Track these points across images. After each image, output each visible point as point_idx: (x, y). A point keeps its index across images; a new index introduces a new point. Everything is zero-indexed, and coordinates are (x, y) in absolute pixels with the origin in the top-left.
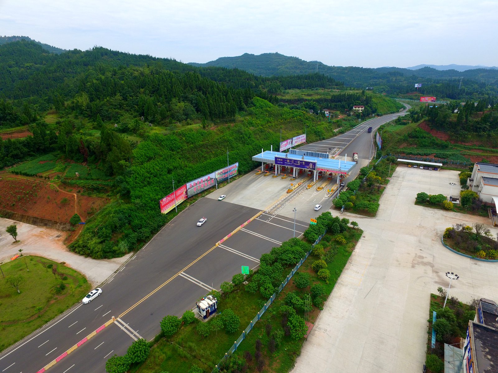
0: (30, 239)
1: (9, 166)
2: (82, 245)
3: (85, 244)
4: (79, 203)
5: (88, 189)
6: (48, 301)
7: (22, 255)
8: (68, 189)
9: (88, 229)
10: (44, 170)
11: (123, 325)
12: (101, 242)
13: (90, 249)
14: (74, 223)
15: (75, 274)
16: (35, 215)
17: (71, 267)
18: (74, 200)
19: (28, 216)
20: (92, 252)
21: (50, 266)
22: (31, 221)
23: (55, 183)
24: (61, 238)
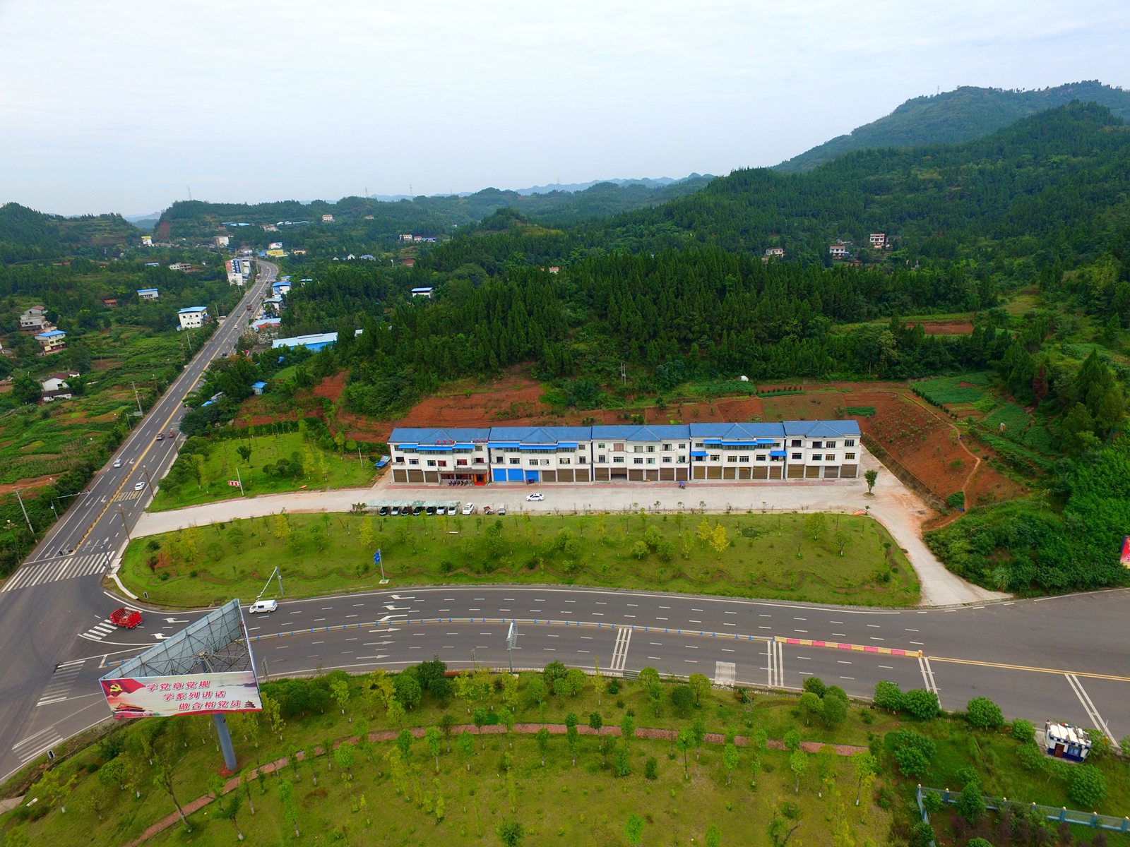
0: (886, 499)
1: (915, 378)
2: (941, 541)
3: (946, 542)
4: (976, 476)
5: (1004, 459)
6: (863, 584)
7: (866, 514)
8: (973, 447)
9: (964, 522)
10: (958, 400)
11: (926, 669)
12: (970, 552)
13: (948, 552)
14: (953, 504)
15: (910, 573)
16: (909, 468)
17: (912, 561)
18: (971, 469)
19: (900, 466)
20: (950, 558)
21: (887, 546)
22: (900, 474)
23: (959, 429)
24: (923, 516)
